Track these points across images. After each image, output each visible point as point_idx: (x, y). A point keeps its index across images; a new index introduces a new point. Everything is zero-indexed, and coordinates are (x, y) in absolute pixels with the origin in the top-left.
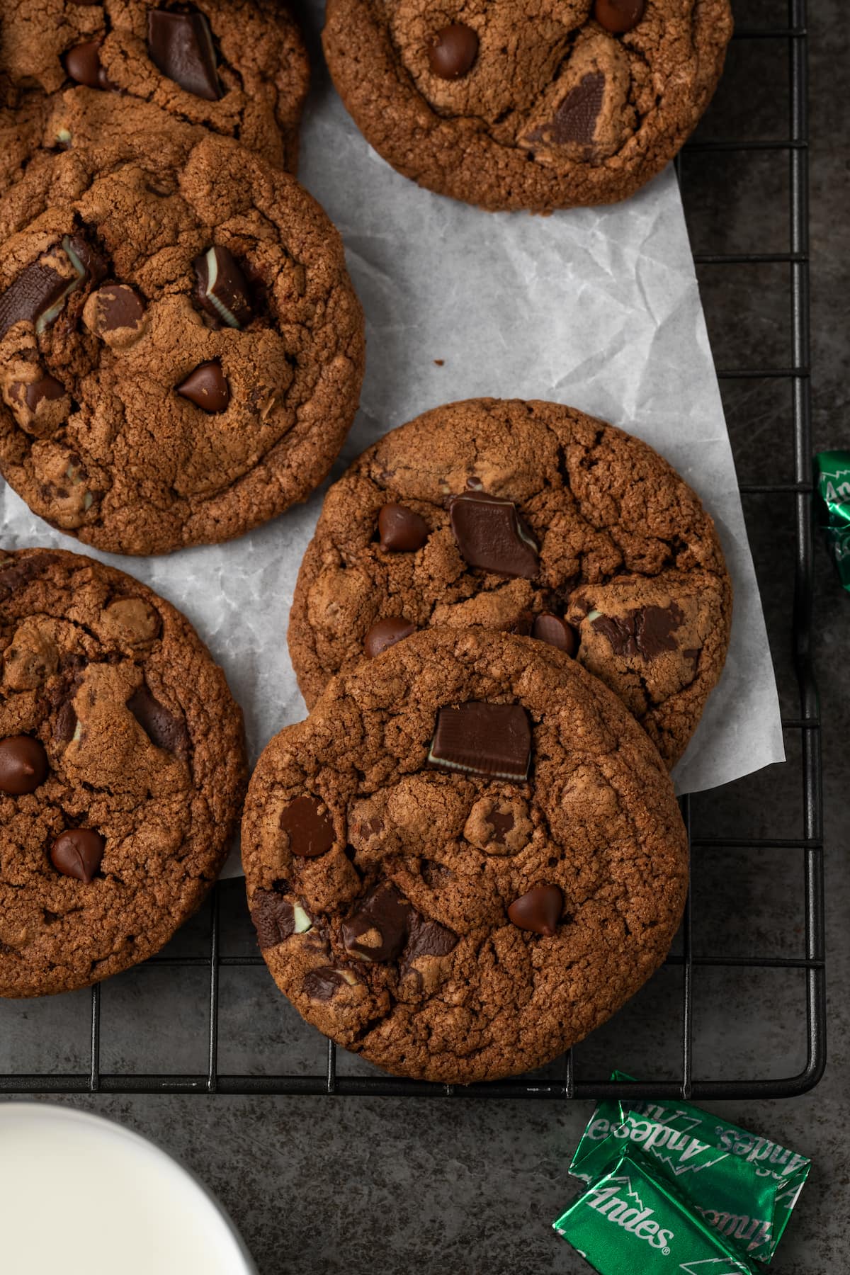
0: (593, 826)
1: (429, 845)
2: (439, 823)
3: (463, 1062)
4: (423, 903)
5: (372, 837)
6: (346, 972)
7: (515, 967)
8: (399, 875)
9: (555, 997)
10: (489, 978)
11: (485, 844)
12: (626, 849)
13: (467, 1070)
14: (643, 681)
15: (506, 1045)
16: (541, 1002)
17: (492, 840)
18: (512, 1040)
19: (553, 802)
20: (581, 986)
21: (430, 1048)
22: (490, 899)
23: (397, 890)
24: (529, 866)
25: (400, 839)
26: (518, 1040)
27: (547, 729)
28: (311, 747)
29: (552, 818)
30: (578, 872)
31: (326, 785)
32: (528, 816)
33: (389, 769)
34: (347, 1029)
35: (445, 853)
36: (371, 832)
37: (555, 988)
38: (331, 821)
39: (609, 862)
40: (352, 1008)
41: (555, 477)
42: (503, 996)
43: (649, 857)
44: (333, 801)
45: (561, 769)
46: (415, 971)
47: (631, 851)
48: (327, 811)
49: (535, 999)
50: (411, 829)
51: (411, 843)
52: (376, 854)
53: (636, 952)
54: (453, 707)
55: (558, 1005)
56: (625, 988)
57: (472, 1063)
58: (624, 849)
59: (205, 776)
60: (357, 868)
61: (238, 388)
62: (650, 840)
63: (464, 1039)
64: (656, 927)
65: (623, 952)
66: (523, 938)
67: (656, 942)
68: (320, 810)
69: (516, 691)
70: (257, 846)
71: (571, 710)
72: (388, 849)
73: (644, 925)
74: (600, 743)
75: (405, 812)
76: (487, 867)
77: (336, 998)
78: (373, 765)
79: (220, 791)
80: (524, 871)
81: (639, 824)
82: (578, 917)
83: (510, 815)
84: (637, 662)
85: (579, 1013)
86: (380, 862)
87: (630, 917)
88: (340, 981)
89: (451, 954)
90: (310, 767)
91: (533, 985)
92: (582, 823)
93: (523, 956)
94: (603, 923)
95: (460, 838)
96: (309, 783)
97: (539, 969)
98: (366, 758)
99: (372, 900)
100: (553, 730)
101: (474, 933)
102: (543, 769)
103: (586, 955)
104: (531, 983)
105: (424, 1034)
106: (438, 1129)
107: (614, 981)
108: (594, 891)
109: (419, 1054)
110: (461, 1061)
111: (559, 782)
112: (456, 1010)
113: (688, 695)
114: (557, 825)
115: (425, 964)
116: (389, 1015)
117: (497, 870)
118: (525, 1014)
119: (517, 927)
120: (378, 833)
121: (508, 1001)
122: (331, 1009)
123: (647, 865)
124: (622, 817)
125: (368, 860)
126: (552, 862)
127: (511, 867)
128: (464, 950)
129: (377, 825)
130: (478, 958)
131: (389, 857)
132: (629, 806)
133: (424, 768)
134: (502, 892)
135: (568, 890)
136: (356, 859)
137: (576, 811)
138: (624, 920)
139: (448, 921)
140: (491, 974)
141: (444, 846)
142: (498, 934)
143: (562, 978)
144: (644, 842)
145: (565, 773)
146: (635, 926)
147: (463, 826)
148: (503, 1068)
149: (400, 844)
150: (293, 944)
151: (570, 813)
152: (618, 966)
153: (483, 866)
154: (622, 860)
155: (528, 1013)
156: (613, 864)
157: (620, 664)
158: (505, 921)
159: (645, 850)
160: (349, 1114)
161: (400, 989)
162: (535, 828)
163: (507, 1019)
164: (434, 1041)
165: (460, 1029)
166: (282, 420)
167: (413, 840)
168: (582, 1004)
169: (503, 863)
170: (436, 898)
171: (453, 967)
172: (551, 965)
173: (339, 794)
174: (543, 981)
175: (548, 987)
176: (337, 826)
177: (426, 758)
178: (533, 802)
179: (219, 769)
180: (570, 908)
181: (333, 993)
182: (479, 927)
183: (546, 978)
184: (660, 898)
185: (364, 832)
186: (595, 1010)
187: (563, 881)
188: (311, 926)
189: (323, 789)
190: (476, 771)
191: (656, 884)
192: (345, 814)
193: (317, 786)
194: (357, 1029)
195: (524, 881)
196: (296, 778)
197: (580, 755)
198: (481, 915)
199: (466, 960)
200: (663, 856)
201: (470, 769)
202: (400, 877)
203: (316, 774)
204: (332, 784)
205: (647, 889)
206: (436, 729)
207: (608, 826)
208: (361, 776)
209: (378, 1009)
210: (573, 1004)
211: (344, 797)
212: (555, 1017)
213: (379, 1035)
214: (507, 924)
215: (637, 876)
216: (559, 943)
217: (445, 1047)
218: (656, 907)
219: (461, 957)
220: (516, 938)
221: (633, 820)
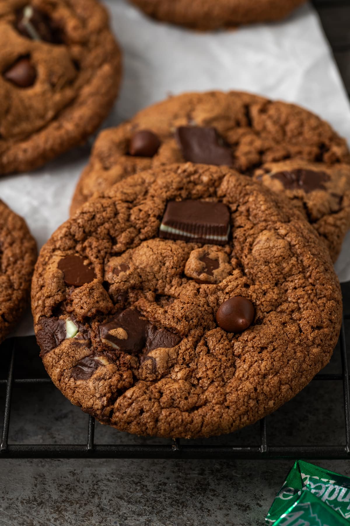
0: (274, 265)
1: (160, 281)
2: (167, 264)
3: (186, 414)
4: (156, 316)
5: (122, 274)
6: (101, 357)
7: (222, 354)
8: (139, 301)
9: (252, 371)
10: (204, 360)
11: (199, 273)
12: (298, 280)
13: (189, 419)
14: (305, 204)
15: (217, 404)
16: (241, 375)
17: (204, 272)
18: (221, 399)
19: (246, 251)
20: (269, 363)
21: (161, 404)
22: (203, 306)
23: (138, 311)
24: (230, 287)
25: (140, 276)
26: (225, 400)
27: (241, 213)
28: (80, 221)
29: (245, 261)
30: (265, 293)
31: (90, 246)
32: (229, 262)
33: (133, 235)
34: (101, 397)
35: (172, 286)
36: (121, 271)
37: (250, 366)
38: (93, 269)
39: (287, 290)
40: (105, 380)
41: (243, 120)
42: (214, 372)
43: (314, 285)
44: (94, 255)
45: (251, 232)
46: (151, 358)
47: (301, 281)
48: (91, 263)
49: (237, 374)
50: (148, 269)
51: (148, 281)
52: (124, 284)
53: (308, 346)
54: (177, 200)
55: (254, 376)
56: (301, 372)
57: (192, 415)
58: (296, 281)
59: (8, 265)
60: (111, 297)
61: (42, 71)
62: (314, 274)
63: (186, 398)
64: (322, 330)
65: (299, 344)
66: (227, 336)
67: (321, 340)
68: (86, 262)
69: (220, 192)
70: (42, 287)
71: (256, 197)
72: (132, 282)
73: (312, 327)
74: (277, 215)
75: (144, 258)
76: (201, 290)
77: (95, 376)
78: (122, 232)
79: (19, 272)
80: (227, 290)
81: (306, 262)
82: (266, 320)
83: (217, 260)
84: (300, 192)
85: (269, 382)
86: (126, 292)
87: (302, 323)
88: (98, 364)
89: (177, 347)
90: (79, 235)
91: (235, 367)
92: (267, 262)
93: (228, 347)
94: (284, 324)
95: (182, 275)
96: (79, 247)
97: (239, 356)
98: (117, 226)
99: (121, 315)
100: (245, 213)
101: (193, 332)
102: (238, 233)
103: (272, 342)
104: (233, 365)
105: (157, 395)
106: (169, 510)
107: (293, 363)
108: (277, 307)
109: (153, 406)
110: (184, 413)
111: (249, 240)
112: (180, 381)
113: (336, 216)
114: (249, 265)
115: (158, 352)
116: (132, 385)
117: (208, 291)
118: (230, 384)
119: (222, 328)
120: (125, 271)
121: (218, 375)
122: (91, 384)
123: (312, 290)
124: (294, 259)
125: (118, 290)
126: (247, 286)
127: (217, 290)
128: (186, 344)
129: (124, 267)
130: (195, 349)
131: (133, 288)
132: (299, 251)
133: (157, 234)
134: (211, 305)
135: (258, 303)
136: (110, 290)
137: (262, 255)
138: (299, 325)
139: (173, 324)
140: (204, 357)
141: (171, 281)
142: (209, 333)
143: (256, 358)
144: (310, 276)
145: (253, 234)
146: (306, 329)
147: (184, 266)
148: (215, 418)
149: (140, 280)
150: (65, 345)
151: (258, 257)
152: (295, 353)
153: (198, 290)
154: (295, 288)
155: (233, 383)
156: (289, 291)
157: (289, 193)
158: (215, 325)
159: (310, 281)
160: (105, 502)
161: (140, 371)
162: (234, 269)
163: (217, 387)
164: (164, 399)
165: (183, 391)
166: (69, 93)
167: (149, 278)
168: (270, 377)
169: (212, 287)
170: (166, 312)
171: (178, 355)
172: (248, 351)
173: (99, 251)
174: (242, 363)
175: (246, 366)
176: (97, 271)
177: (158, 228)
178: (233, 254)
179: (19, 262)
180: (260, 314)
181: (92, 373)
182: (196, 326)
183: (244, 361)
184: (323, 310)
185: (115, 271)
186: (280, 383)
187: (254, 296)
188: (78, 331)
189: (88, 250)
190: (192, 236)
191: (319, 302)
192: (103, 264)
193: (84, 249)
194: (109, 395)
195: (227, 297)
196: (69, 243)
197: (264, 224)
198: (197, 316)
199: (187, 349)
200: (323, 285)
201: (189, 235)
202: (141, 302)
203: (84, 240)
204: (95, 244)
205: (314, 304)
206: (165, 210)
207: (284, 265)
208: (113, 241)
209: (124, 380)
210: (265, 376)
211: (102, 253)
212: (252, 383)
213: (125, 397)
214: (216, 328)
215: (306, 296)
216: (252, 335)
217: (172, 404)
218: (321, 316)
219: (183, 348)
220: (222, 336)
221: (302, 261)
